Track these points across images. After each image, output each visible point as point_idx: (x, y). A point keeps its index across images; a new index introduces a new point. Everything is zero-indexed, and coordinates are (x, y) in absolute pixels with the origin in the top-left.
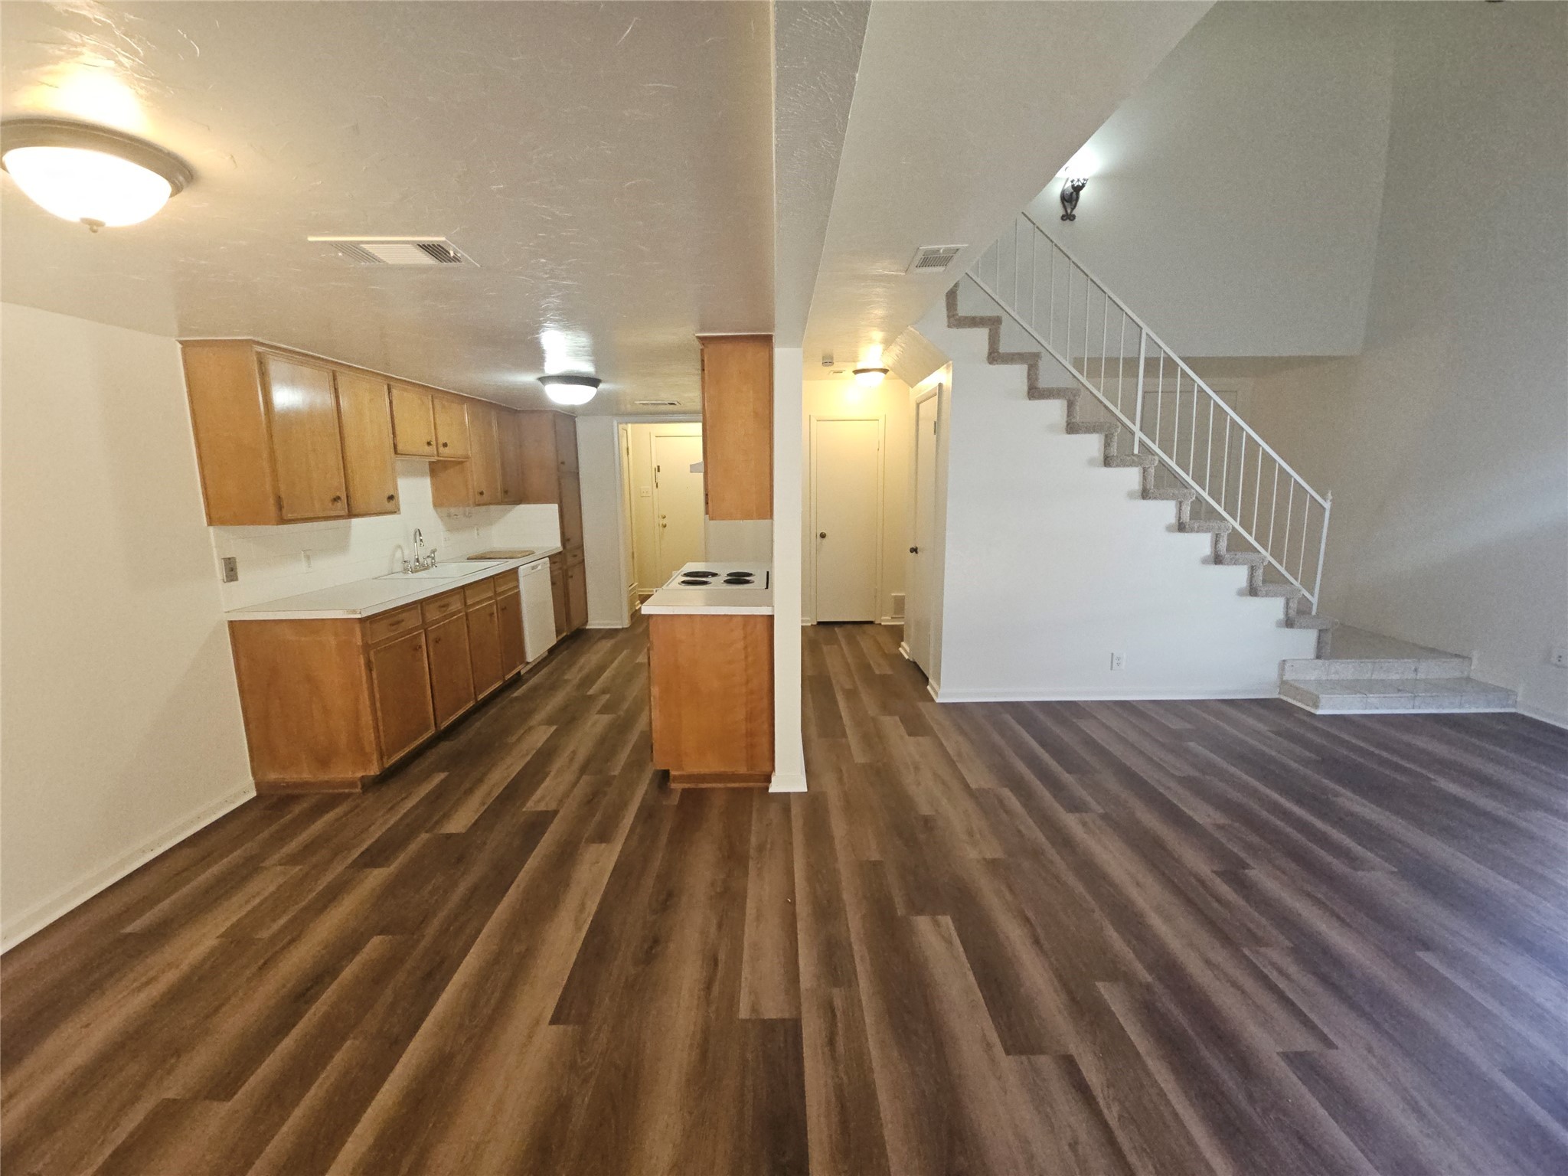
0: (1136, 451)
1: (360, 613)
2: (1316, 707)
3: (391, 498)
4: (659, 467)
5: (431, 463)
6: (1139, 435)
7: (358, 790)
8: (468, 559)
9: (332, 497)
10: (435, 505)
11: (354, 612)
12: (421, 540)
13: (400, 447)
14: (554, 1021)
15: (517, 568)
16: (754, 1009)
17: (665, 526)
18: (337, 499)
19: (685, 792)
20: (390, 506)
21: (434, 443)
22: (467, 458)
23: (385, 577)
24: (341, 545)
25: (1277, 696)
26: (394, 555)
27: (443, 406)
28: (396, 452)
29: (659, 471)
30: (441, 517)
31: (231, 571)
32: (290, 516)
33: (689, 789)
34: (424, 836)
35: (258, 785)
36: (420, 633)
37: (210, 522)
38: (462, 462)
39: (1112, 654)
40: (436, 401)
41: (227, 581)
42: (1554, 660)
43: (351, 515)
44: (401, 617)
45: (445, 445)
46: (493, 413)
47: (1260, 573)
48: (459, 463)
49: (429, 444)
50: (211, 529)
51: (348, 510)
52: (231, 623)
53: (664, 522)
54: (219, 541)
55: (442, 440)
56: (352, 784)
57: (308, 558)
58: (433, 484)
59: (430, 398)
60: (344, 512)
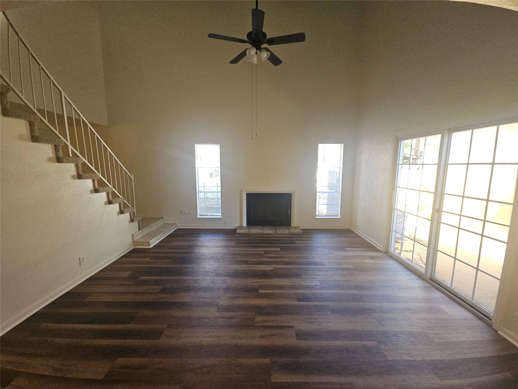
0: (71, 155)
2: (149, 245)
6: (70, 147)
25: (134, 248)
39: (79, 258)
42: (184, 213)
47: (122, 205)
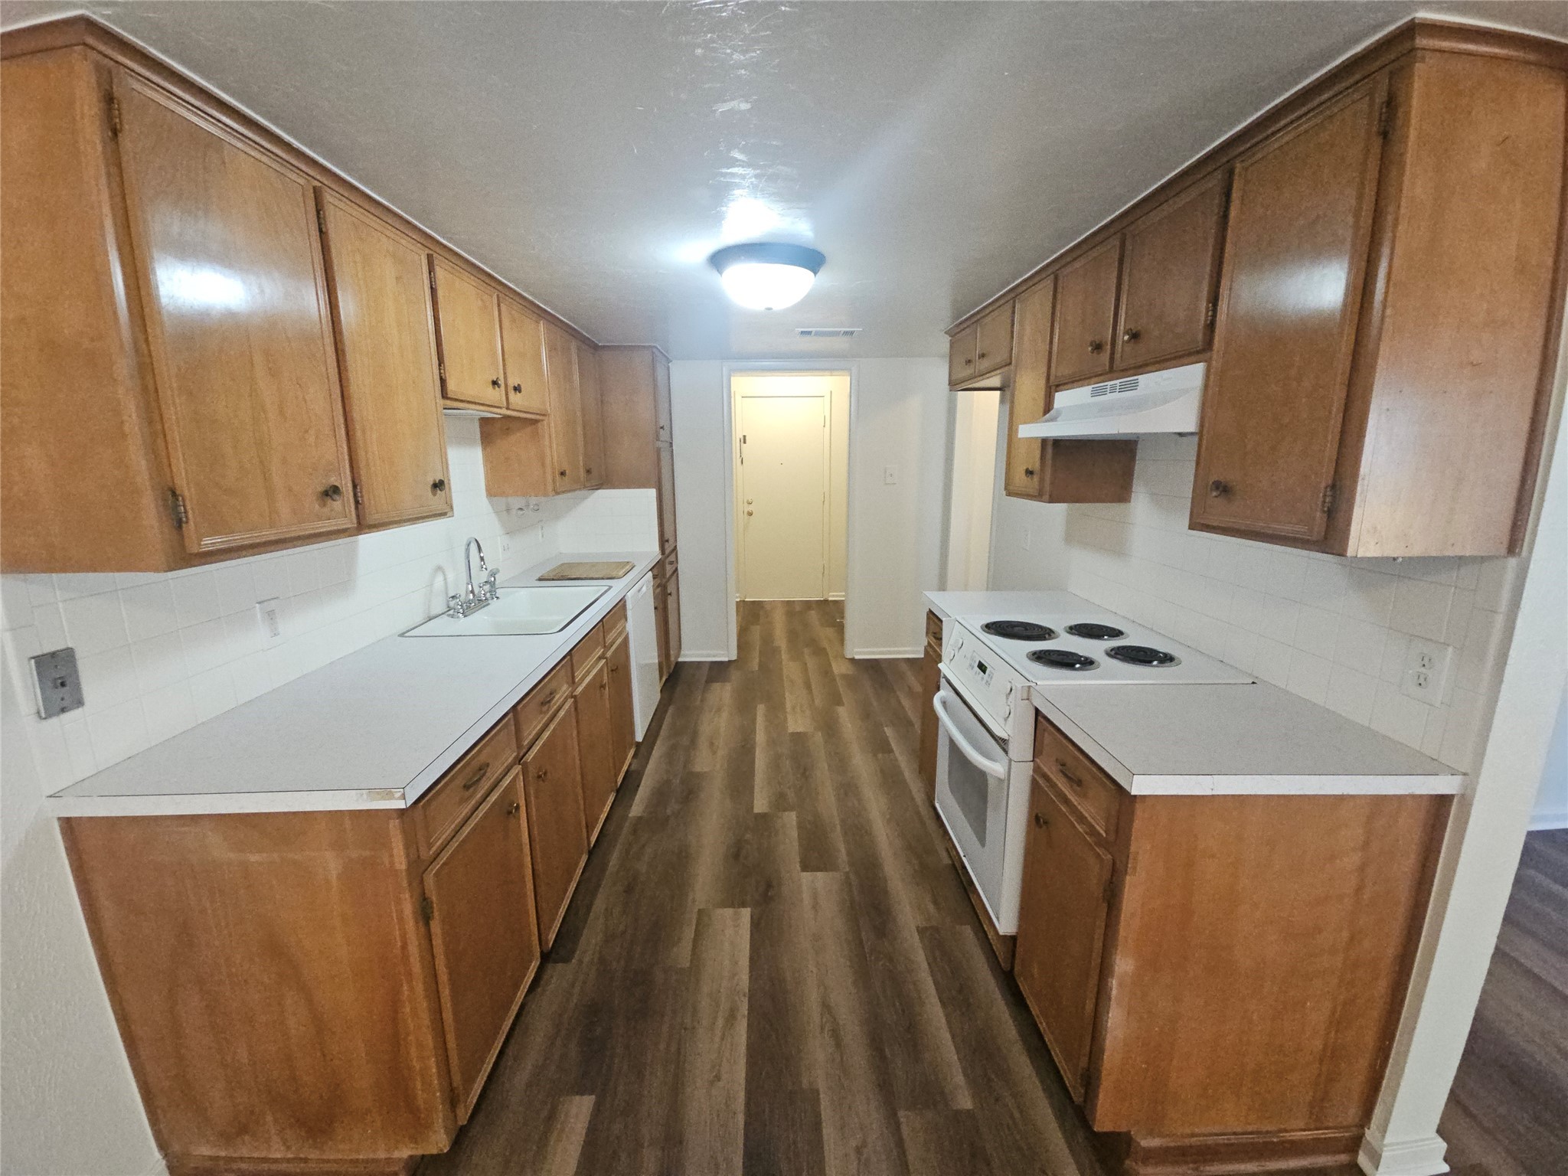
1: (403, 797)
3: (438, 485)
4: (744, 436)
5: (484, 422)
8: (540, 580)
9: (321, 489)
10: (491, 493)
11: (388, 793)
12: (482, 559)
13: (452, 386)
15: (625, 596)
17: (750, 514)
18: (331, 492)
20: (436, 501)
21: (501, 382)
22: (544, 415)
24: (342, 582)
26: (431, 585)
27: (513, 321)
28: (444, 395)
29: (745, 442)
30: (497, 512)
31: (61, 687)
32: (209, 543)
36: (516, 775)
38: (536, 422)
40: (503, 307)
41: (52, 713)
43: (363, 526)
45: (517, 389)
46: (574, 345)
48: (530, 423)
49: (495, 383)
51: (358, 516)
52: (69, 826)
53: (750, 508)
55: (513, 381)
57: (271, 615)
58: (487, 460)
59: (495, 301)
60: (350, 522)
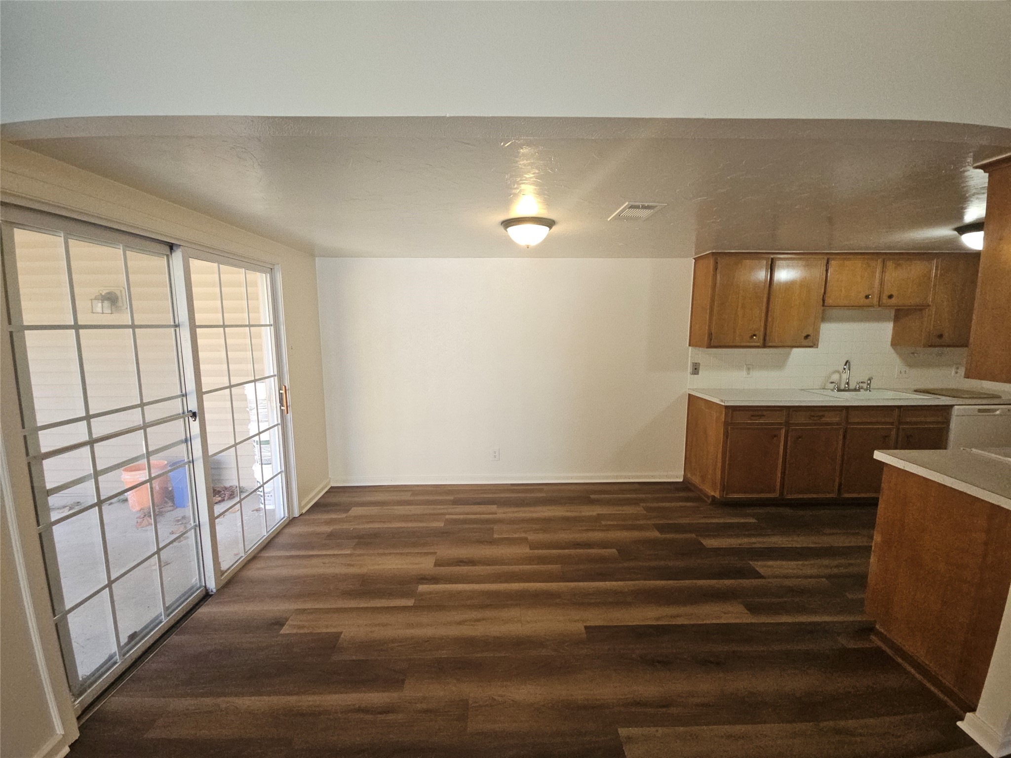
1: (725, 403)
3: (809, 336)
5: (895, 311)
7: (709, 501)
9: (751, 335)
10: (893, 344)
13: (828, 301)
14: (586, 627)
15: (952, 406)
16: (629, 739)
18: (754, 336)
19: (879, 652)
20: (806, 342)
21: (875, 296)
23: (809, 390)
24: (780, 365)
27: (898, 266)
28: (824, 305)
30: (900, 354)
31: (696, 370)
33: (883, 652)
34: (694, 536)
35: (685, 476)
36: (782, 428)
37: (689, 345)
40: (888, 262)
41: (692, 374)
43: (766, 346)
44: (765, 413)
45: (890, 296)
48: (918, 309)
49: (867, 296)
50: (690, 348)
51: (764, 343)
52: (690, 395)
54: (693, 354)
55: (888, 293)
56: (708, 497)
57: (749, 369)
58: (894, 327)
59: (881, 260)
60: (759, 344)
